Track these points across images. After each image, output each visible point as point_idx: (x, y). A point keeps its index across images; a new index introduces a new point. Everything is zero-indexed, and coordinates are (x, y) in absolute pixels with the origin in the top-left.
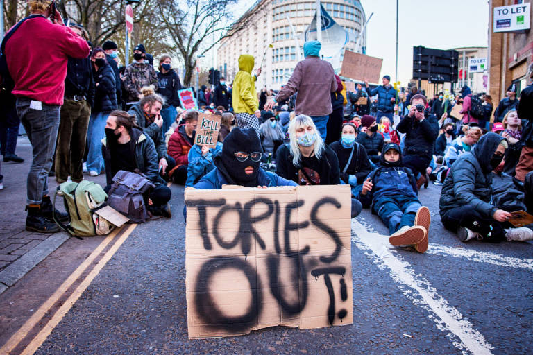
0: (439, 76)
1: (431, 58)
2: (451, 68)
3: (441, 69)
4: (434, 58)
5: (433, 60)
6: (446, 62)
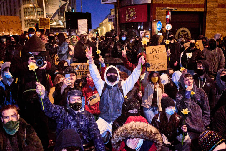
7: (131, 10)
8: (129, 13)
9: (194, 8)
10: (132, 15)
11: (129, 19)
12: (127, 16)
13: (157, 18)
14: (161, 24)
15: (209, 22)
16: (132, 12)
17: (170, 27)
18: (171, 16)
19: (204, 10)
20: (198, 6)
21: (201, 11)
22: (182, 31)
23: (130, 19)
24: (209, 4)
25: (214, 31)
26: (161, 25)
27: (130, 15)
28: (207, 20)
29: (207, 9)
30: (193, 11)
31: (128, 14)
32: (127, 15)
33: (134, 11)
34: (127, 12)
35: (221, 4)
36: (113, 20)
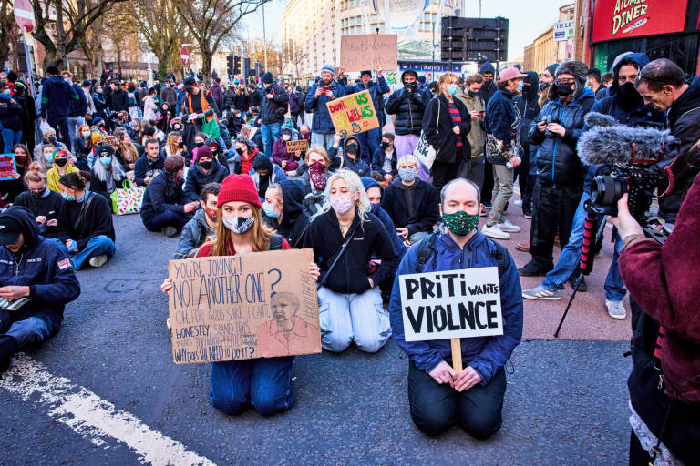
0: (479, 54)
1: (468, 31)
2: (496, 42)
3: (483, 45)
4: (471, 30)
5: (470, 34)
6: (490, 35)
8: (624, 10)
10: (635, 16)
11: (621, 29)
12: (617, 20)
16: (634, 5)
23: (626, 27)
27: (626, 15)
31: (619, 13)
32: (618, 17)
33: (641, 4)
34: (617, 9)
36: (567, 35)
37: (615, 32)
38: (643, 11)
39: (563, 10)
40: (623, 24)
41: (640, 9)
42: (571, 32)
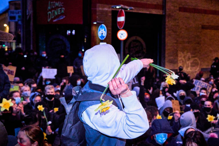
7: (57, 4)
8: (52, 9)
9: (150, 9)
10: (59, 13)
11: (52, 19)
12: (50, 14)
13: (99, 20)
14: (104, 28)
15: (170, 30)
16: (58, 7)
17: (124, 35)
18: (126, 19)
19: (163, 13)
20: (155, 7)
21: (158, 13)
22: (134, 41)
23: (55, 18)
24: (169, 5)
25: (176, 43)
26: (105, 30)
27: (54, 12)
28: (166, 27)
29: (167, 12)
30: (148, 12)
31: (50, 10)
32: (50, 12)
33: (61, 7)
34: (49, 8)
35: (182, 6)
36: (17, 18)
37: (49, 20)
38: (63, 11)
39: (11, 3)
40: (53, 17)
41: (61, 10)
42: (19, 17)
